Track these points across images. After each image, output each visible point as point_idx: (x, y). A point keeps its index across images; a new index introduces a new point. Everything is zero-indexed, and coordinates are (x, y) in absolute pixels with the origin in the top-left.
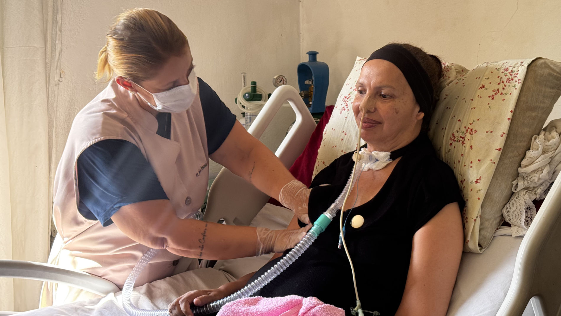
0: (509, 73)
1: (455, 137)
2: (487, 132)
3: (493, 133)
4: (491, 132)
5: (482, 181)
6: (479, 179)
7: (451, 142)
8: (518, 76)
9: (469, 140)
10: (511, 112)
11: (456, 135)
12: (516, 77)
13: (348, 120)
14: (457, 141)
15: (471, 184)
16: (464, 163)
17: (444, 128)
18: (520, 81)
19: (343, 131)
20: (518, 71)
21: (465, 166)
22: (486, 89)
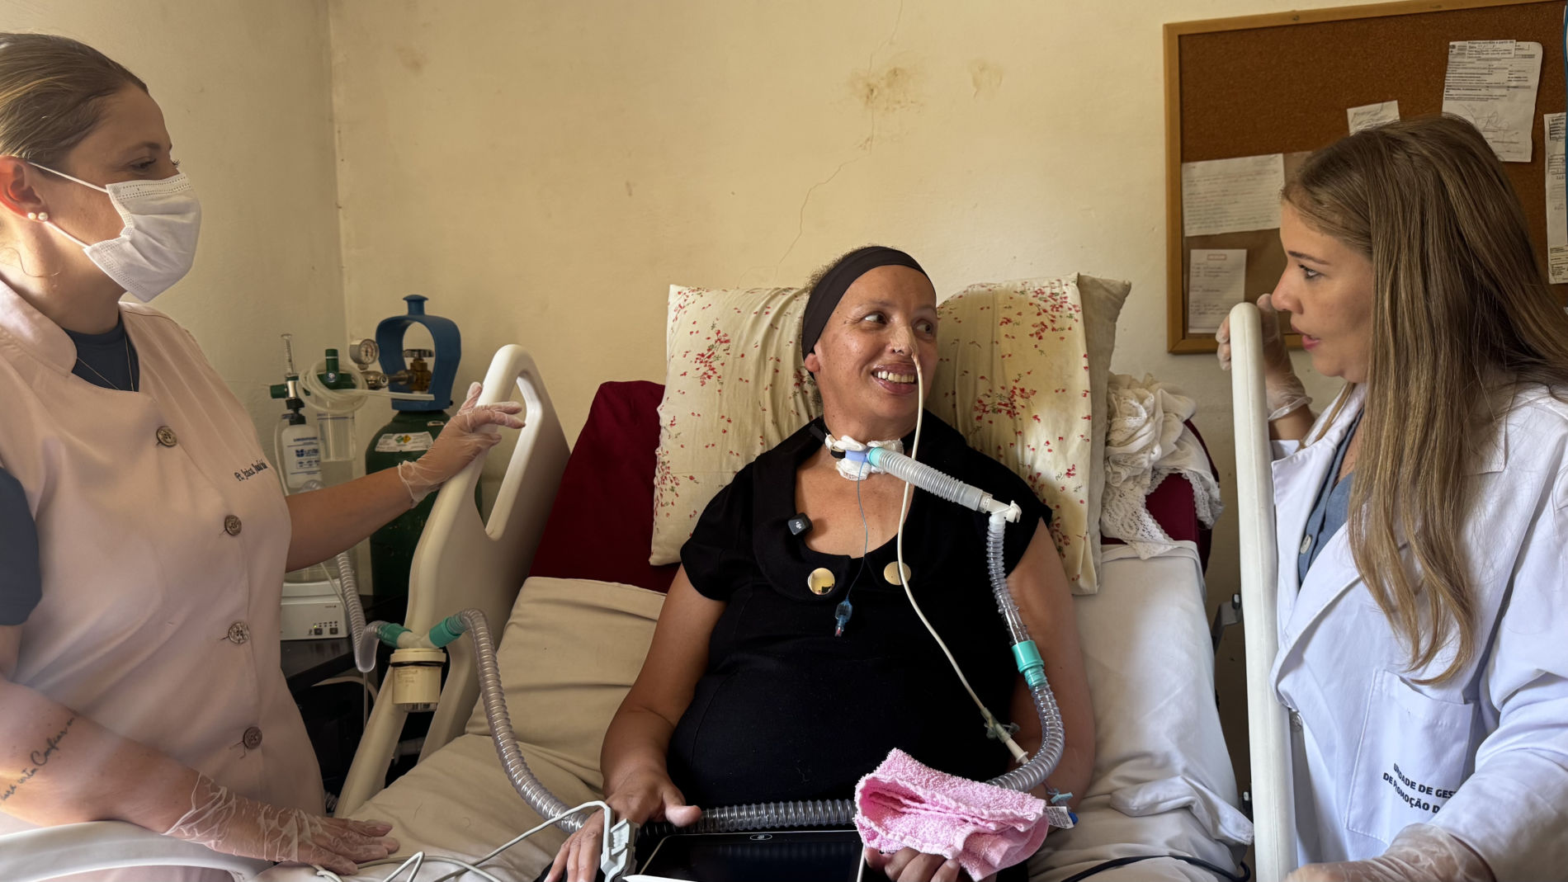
0: (1049, 297)
1: (985, 406)
2: (1057, 391)
3: (1066, 392)
4: (1064, 391)
5: (1079, 471)
6: (1071, 468)
7: (977, 414)
8: (1069, 300)
9: (1023, 407)
10: (1085, 356)
11: (986, 401)
12: (1066, 302)
13: (725, 396)
14: (994, 411)
15: (1059, 480)
16: (1029, 446)
17: (950, 394)
18: (1078, 309)
19: (721, 415)
20: (1065, 293)
21: (1033, 449)
22: (1018, 324)
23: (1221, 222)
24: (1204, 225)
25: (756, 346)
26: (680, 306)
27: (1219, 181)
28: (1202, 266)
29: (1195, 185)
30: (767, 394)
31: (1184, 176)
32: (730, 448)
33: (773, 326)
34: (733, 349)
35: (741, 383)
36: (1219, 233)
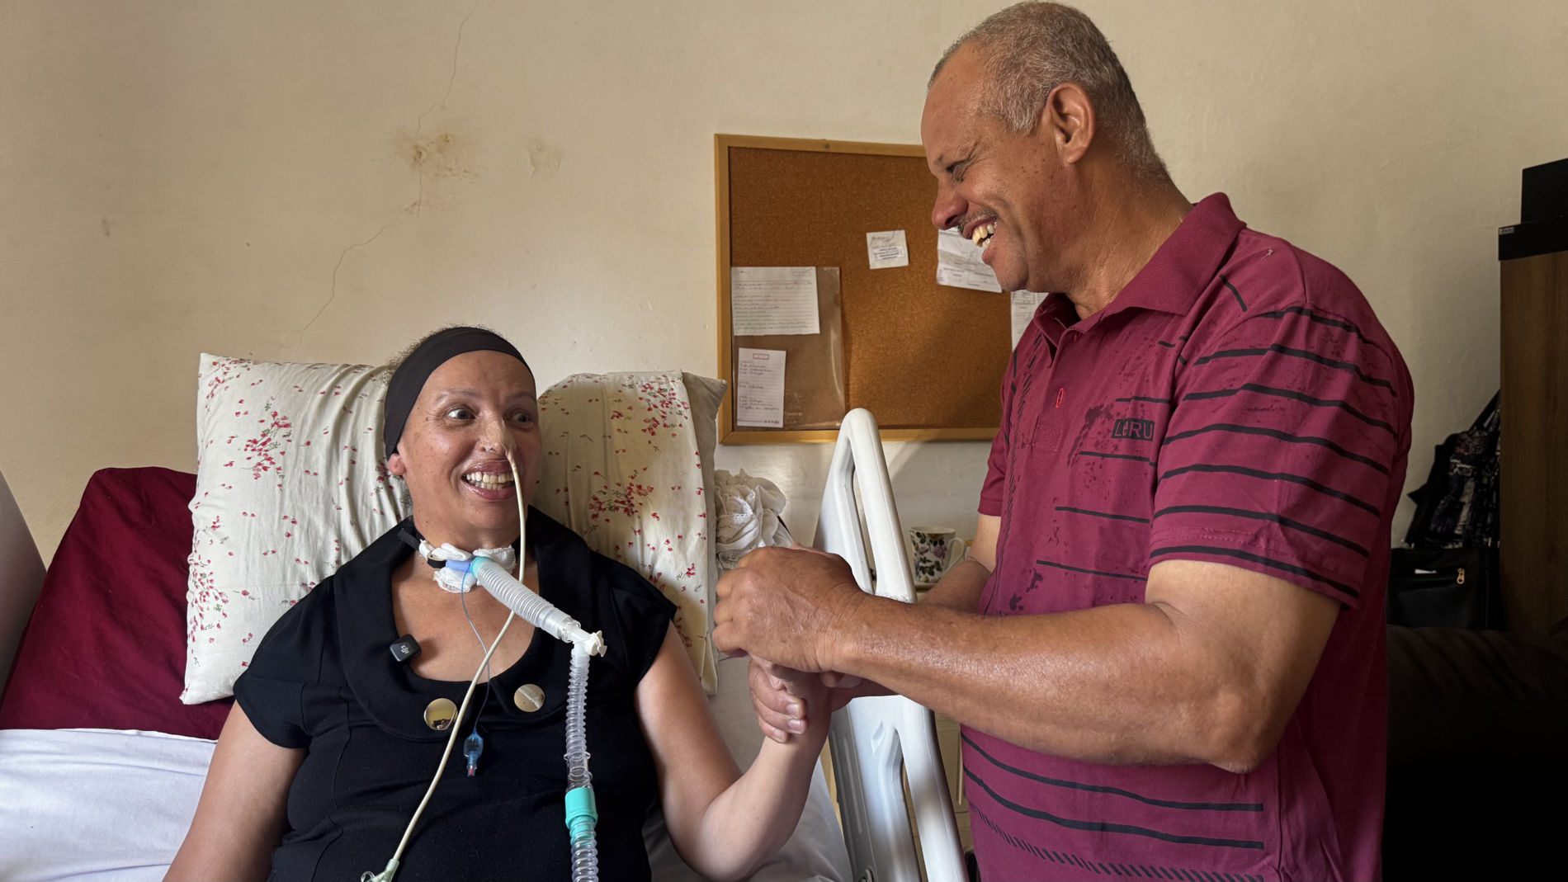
0: (658, 392)
1: (600, 503)
2: (673, 489)
3: (682, 489)
4: (679, 488)
5: (698, 570)
6: (691, 567)
7: (593, 512)
8: (677, 396)
9: (641, 504)
10: (697, 453)
11: (601, 498)
12: (675, 399)
13: (287, 493)
14: (611, 509)
15: (680, 579)
16: (649, 545)
17: (562, 490)
18: (686, 406)
19: (283, 515)
20: (672, 389)
21: (654, 548)
22: (629, 418)
23: (764, 324)
24: (749, 327)
25: (326, 433)
26: (217, 379)
27: (762, 287)
28: (748, 364)
29: (743, 288)
30: (343, 490)
31: (733, 278)
32: (296, 556)
33: (346, 410)
34: (296, 436)
35: (308, 476)
36: (762, 334)
